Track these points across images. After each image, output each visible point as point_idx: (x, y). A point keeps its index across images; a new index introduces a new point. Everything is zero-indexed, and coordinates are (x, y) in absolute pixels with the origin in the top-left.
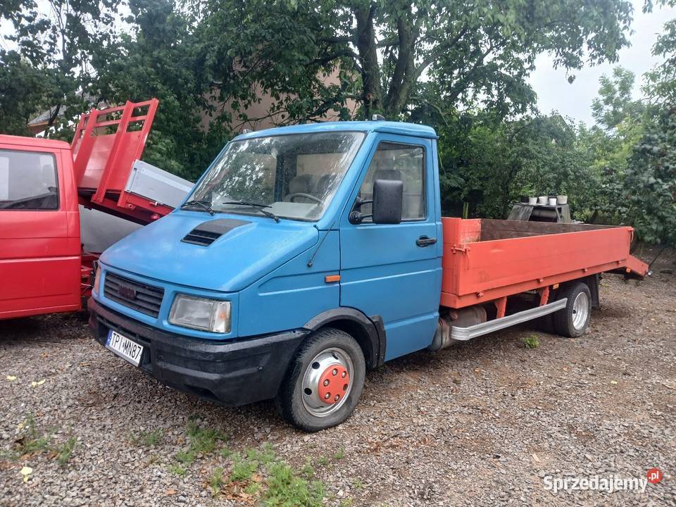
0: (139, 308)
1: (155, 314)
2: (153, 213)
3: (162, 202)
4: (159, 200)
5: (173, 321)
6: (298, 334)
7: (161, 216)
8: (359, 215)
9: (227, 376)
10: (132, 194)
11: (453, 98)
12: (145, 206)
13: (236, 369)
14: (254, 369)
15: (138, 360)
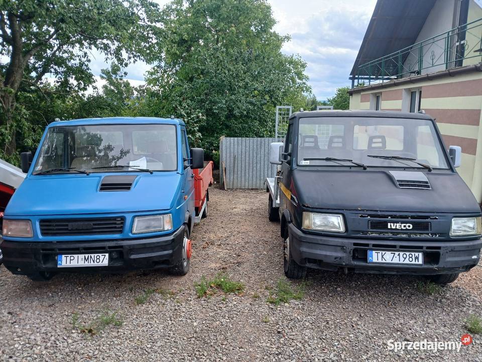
15: (106, 262)
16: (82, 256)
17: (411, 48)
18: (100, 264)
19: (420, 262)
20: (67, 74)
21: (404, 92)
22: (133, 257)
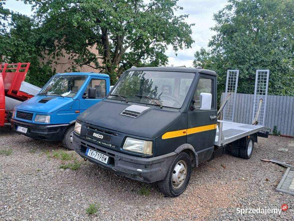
0: (27, 119)
1: (31, 120)
2: (28, 97)
3: (31, 94)
4: (30, 93)
5: (35, 121)
6: (68, 125)
7: (30, 98)
8: (85, 96)
9: (49, 133)
10: (21, 92)
11: (140, 58)
12: (26, 95)
13: (51, 132)
14: (56, 132)
16: (22, 128)
19: (106, 162)
22: (32, 131)
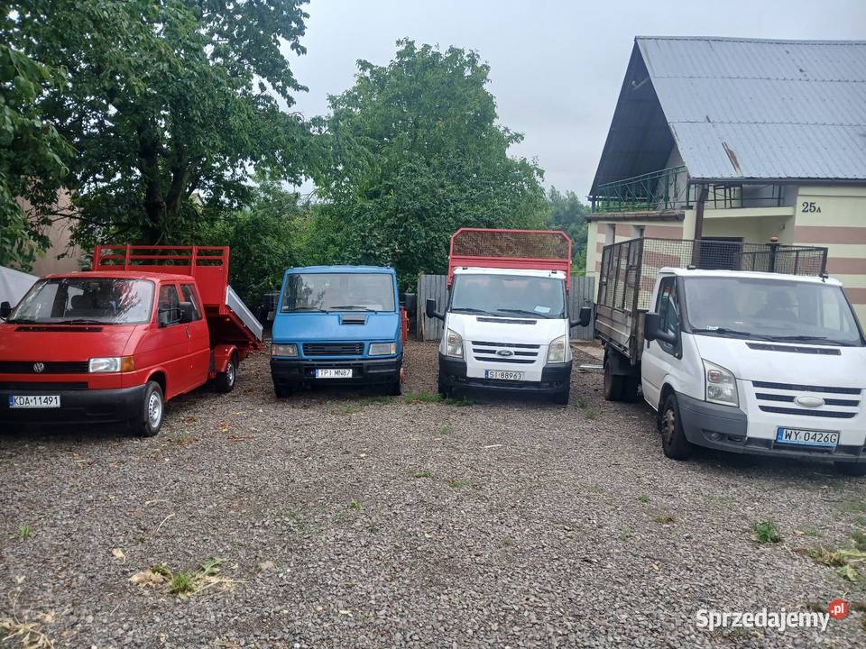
15: (350, 375)
16: (333, 371)
17: (660, 174)
18: (346, 376)
20: (217, 191)
21: (633, 228)
22: (371, 372)
